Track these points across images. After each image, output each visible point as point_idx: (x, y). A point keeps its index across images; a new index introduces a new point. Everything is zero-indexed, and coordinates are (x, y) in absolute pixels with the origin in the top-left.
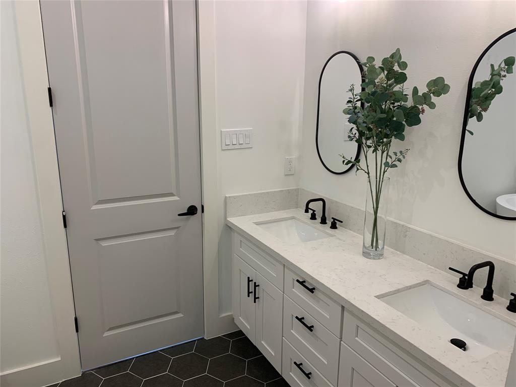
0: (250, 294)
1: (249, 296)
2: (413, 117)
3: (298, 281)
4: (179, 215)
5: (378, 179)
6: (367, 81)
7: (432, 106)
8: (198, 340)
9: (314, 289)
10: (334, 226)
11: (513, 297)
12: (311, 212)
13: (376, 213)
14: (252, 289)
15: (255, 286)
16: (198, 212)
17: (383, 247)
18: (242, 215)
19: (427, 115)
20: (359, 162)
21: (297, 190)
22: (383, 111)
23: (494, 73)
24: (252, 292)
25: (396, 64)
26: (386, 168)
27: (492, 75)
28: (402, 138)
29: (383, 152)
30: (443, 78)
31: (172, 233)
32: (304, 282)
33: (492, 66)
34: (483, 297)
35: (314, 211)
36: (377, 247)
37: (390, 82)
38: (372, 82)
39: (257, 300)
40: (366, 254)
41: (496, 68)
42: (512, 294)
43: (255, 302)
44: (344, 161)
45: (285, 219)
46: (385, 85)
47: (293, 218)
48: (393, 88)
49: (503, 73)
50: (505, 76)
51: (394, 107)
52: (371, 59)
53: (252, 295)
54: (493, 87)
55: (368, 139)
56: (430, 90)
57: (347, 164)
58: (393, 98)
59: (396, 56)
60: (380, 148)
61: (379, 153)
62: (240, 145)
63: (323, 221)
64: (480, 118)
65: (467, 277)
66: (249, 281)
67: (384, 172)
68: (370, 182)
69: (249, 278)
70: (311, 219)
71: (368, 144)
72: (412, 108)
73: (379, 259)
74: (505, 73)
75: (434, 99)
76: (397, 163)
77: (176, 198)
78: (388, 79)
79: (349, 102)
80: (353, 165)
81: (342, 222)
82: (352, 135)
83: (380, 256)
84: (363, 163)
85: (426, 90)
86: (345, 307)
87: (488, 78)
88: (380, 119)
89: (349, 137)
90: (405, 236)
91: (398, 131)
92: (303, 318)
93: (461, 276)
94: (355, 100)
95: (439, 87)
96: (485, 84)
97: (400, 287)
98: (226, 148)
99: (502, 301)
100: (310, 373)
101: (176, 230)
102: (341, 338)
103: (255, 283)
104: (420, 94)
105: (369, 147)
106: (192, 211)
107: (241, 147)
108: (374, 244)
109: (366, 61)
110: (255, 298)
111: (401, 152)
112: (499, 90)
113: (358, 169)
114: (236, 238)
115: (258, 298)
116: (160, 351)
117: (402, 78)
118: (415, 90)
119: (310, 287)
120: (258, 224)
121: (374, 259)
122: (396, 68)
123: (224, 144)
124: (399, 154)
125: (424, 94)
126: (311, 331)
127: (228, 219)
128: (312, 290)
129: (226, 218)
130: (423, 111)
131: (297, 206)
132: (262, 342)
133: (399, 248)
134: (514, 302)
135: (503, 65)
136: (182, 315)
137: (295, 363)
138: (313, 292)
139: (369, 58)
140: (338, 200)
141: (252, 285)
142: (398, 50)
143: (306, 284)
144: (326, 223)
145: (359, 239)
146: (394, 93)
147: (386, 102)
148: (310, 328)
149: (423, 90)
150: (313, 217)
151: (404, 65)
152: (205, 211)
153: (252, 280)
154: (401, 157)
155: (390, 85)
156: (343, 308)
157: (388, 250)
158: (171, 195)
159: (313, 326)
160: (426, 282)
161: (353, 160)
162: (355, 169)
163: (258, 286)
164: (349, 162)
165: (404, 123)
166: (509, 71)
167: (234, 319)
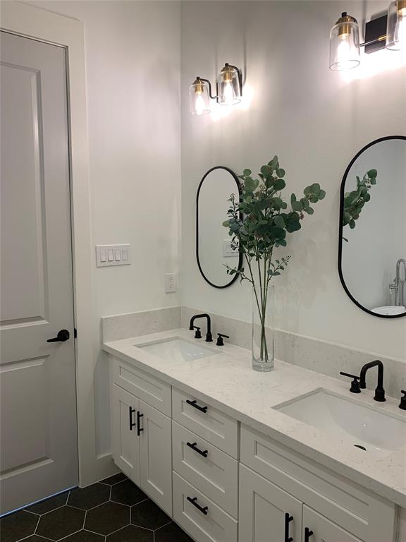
0: (133, 427)
1: (131, 429)
2: (293, 223)
3: (188, 401)
4: (48, 341)
5: (263, 288)
6: (244, 192)
7: (310, 211)
8: (71, 490)
9: (206, 408)
10: (220, 343)
11: (403, 395)
12: (195, 330)
13: (263, 323)
14: (135, 421)
15: (139, 416)
16: (70, 336)
17: (273, 359)
18: (121, 339)
19: (306, 221)
20: (243, 270)
21: (179, 309)
22: (264, 218)
23: (360, 184)
24: (135, 424)
25: (275, 171)
26: (270, 276)
27: (359, 186)
28: (284, 244)
29: (266, 260)
30: (318, 184)
31: (40, 363)
32: (195, 402)
33: (358, 178)
34: (375, 399)
35: (198, 329)
36: (267, 359)
37: (269, 189)
38: (250, 193)
39: (141, 432)
40: (256, 368)
41: (361, 180)
42: (402, 392)
43: (139, 434)
44: (228, 271)
45: (168, 340)
46: (265, 193)
47: (177, 338)
48: (272, 195)
49: (367, 185)
50: (369, 187)
51: (273, 216)
52: (248, 172)
53: (135, 428)
54: (361, 196)
55: (250, 248)
56: (307, 196)
57: (231, 273)
58: (273, 205)
59: (273, 164)
60: (262, 256)
61: (262, 261)
62: (118, 262)
63: (209, 339)
64: (352, 226)
65: (358, 381)
66: (131, 411)
67: (268, 281)
68: (255, 290)
69: (131, 408)
70: (196, 337)
71: (251, 252)
72: (291, 214)
73: (270, 371)
74: (370, 184)
75: (311, 205)
76: (280, 270)
77: (44, 322)
78: (268, 187)
79: (230, 211)
80: (238, 273)
81: (228, 337)
82: (234, 244)
83: (271, 368)
84: (246, 273)
85: (303, 196)
86: (241, 422)
87: (355, 189)
88: (262, 226)
89: (232, 246)
90: (293, 346)
91: (279, 238)
92: (195, 444)
93: (353, 379)
94: (236, 209)
95: (315, 193)
96: (353, 194)
97: (295, 396)
98: (102, 264)
99: (393, 400)
100: (206, 508)
101: (44, 359)
102: (239, 460)
103: (138, 413)
104: (298, 199)
105: (252, 255)
106: (63, 336)
107: (117, 264)
108: (264, 356)
109: (243, 174)
110: (139, 430)
111: (283, 259)
112: (367, 198)
113: (243, 278)
114: (115, 364)
115: (142, 429)
116: (25, 509)
117: (280, 185)
118: (293, 197)
119: (202, 407)
120: (140, 346)
121: (264, 371)
122: (274, 175)
123: (99, 261)
124: (281, 261)
125: (302, 200)
126: (206, 456)
127: (105, 344)
128: (204, 410)
129: (102, 342)
130: (302, 217)
131: (180, 326)
132: (149, 481)
133: (289, 359)
134: (405, 399)
135: (367, 177)
136: (53, 461)
137: (189, 498)
138: (205, 412)
139: (246, 170)
140: (223, 315)
141: (135, 415)
142: (276, 157)
143: (197, 404)
144: (211, 341)
145: (248, 354)
146: (274, 200)
147: (266, 209)
148: (204, 454)
149: (300, 196)
150: (198, 335)
151: (281, 173)
152: (78, 335)
153: (134, 411)
154: (283, 265)
155: (270, 192)
156: (239, 423)
157: (277, 362)
158: (39, 318)
159: (206, 451)
160: (319, 390)
161: (236, 269)
162: (240, 278)
163: (142, 415)
164: (233, 271)
165: (285, 229)
166: (373, 182)
167: (113, 460)
